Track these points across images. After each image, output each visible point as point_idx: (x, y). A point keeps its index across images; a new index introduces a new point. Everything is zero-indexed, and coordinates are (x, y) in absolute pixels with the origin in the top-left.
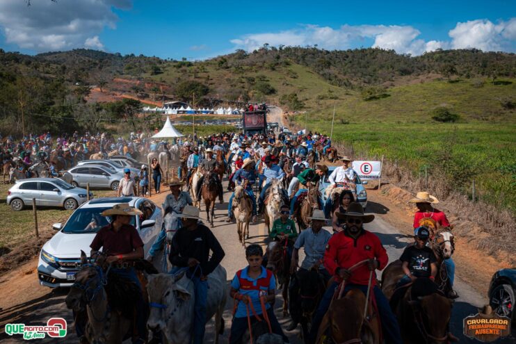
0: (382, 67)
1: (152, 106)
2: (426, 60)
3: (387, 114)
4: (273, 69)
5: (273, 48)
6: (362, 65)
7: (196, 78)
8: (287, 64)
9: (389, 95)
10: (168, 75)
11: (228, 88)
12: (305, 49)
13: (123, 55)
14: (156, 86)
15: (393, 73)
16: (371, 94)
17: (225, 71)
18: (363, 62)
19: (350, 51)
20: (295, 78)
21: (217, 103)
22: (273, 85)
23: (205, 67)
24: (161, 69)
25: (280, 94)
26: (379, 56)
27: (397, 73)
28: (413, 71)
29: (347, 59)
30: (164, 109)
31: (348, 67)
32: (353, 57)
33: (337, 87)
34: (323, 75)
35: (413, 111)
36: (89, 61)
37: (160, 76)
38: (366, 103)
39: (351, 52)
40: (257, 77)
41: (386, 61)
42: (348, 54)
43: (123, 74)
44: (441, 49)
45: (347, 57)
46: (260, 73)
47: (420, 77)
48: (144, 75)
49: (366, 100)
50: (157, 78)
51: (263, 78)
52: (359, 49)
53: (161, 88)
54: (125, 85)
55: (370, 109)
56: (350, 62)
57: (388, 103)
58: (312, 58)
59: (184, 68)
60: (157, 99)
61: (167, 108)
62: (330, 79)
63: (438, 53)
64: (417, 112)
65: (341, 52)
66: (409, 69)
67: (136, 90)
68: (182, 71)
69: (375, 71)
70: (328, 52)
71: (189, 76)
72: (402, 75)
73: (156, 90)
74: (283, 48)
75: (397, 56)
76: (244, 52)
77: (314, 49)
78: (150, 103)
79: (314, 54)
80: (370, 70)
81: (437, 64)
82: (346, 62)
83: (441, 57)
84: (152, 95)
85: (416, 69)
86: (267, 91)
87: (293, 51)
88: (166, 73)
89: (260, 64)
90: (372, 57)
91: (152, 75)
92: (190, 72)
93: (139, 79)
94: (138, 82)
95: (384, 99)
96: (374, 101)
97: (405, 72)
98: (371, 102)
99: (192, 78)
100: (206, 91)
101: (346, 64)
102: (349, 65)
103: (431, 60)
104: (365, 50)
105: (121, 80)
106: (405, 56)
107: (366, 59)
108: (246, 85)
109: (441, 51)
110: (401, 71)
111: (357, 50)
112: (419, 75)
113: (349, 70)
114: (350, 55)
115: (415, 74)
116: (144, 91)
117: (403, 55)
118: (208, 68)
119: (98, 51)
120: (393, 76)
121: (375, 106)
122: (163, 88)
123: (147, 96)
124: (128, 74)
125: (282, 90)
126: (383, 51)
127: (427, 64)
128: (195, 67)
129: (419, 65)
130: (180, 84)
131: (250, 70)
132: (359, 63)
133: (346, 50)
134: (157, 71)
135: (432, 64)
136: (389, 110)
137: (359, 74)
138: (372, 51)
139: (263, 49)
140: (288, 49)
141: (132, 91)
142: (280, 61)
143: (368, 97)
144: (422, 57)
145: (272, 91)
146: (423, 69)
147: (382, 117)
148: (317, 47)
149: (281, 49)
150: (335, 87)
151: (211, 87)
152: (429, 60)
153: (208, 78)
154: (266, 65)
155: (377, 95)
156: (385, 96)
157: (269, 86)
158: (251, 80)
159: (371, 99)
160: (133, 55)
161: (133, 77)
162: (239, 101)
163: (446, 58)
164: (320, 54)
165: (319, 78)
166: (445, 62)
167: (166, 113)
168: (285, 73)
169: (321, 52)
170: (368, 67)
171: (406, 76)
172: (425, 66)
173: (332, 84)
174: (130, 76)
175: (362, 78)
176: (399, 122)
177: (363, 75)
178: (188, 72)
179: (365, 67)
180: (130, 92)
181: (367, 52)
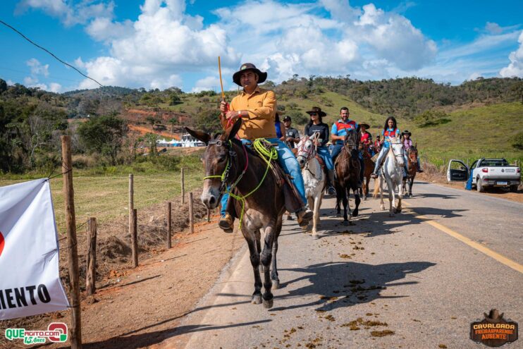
0: (420, 97)
1: (168, 139)
2: (467, 89)
3: (452, 142)
5: (303, 78)
6: (398, 95)
9: (450, 121)
10: (188, 105)
12: (337, 80)
13: (147, 90)
14: (174, 116)
15: (433, 102)
16: (427, 119)
18: (399, 92)
19: (384, 81)
20: (330, 106)
23: (230, 96)
24: (181, 99)
26: (416, 85)
27: (438, 102)
28: (455, 101)
29: (382, 90)
30: (182, 141)
31: (384, 98)
32: (388, 87)
33: (379, 115)
34: (361, 103)
35: (485, 138)
36: (113, 97)
37: (179, 106)
38: (421, 130)
39: (386, 82)
40: (288, 106)
41: (424, 91)
42: (382, 84)
43: (138, 105)
44: (482, 78)
45: (382, 87)
46: (291, 101)
47: (462, 106)
48: (161, 106)
49: (421, 127)
50: (176, 108)
52: (395, 79)
53: (180, 119)
54: (139, 116)
55: (428, 137)
56: (386, 92)
57: (450, 129)
58: (345, 88)
60: (175, 131)
61: (184, 140)
62: (369, 107)
63: (480, 81)
64: (491, 140)
65: (375, 82)
66: (450, 99)
67: (152, 121)
68: (204, 101)
69: (413, 101)
70: (361, 83)
71: (212, 106)
72: (443, 105)
73: (174, 122)
74: (314, 79)
75: (436, 85)
76: (273, 83)
77: (347, 79)
78: (167, 135)
79: (346, 85)
80: (407, 100)
81: (479, 93)
82: (381, 92)
83: (483, 85)
84: (169, 126)
85: (457, 98)
86: (300, 120)
87: (324, 81)
88: (186, 103)
90: (408, 86)
91: (171, 105)
92: (213, 102)
93: (156, 110)
94: (155, 113)
95: (444, 125)
96: (432, 128)
97: (445, 102)
98: (428, 128)
101: (381, 95)
102: (385, 95)
103: (472, 89)
104: (401, 79)
105: (135, 111)
106: (444, 85)
107: (402, 90)
109: (482, 80)
110: (441, 100)
111: (392, 80)
112: (461, 104)
113: (385, 100)
114: (385, 85)
115: (457, 103)
116: (160, 122)
117: (442, 85)
119: (124, 88)
120: (433, 106)
121: (433, 133)
122: (183, 119)
123: (164, 129)
124: (145, 104)
126: (420, 80)
127: (469, 93)
128: (219, 97)
129: (461, 94)
130: (200, 114)
132: (395, 93)
133: (380, 80)
134: (176, 101)
135: (474, 93)
136: (453, 137)
137: (397, 105)
138: (408, 81)
139: (292, 80)
140: (319, 80)
141: (148, 123)
143: (424, 123)
144: (462, 86)
146: (465, 98)
147: (446, 145)
148: (350, 78)
149: (311, 79)
150: (377, 115)
152: (470, 89)
154: (297, 93)
155: (434, 120)
156: (445, 121)
157: (301, 114)
159: (428, 124)
160: (157, 90)
161: (150, 108)
163: (489, 86)
164: (353, 84)
165: (357, 106)
166: (489, 90)
167: (183, 146)
168: (319, 101)
169: (354, 82)
170: (405, 97)
171: (448, 106)
172: (466, 95)
173: (373, 112)
174: (146, 107)
175: (400, 109)
176: (471, 152)
177: (401, 106)
178: (210, 101)
179: (401, 97)
180: (144, 123)
181: (404, 82)
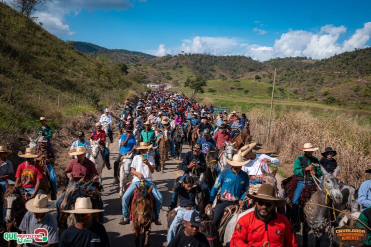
4: (174, 69)
7: (142, 71)
8: (181, 67)
11: (154, 76)
17: (154, 69)
21: (149, 82)
22: (171, 76)
25: (173, 80)
51: (168, 73)
59: (138, 67)
89: (169, 66)
99: (140, 72)
100: (145, 77)
108: (161, 76)
118: (148, 67)
125: (175, 78)
131: (165, 69)
142: (178, 66)
145: (171, 79)
151: (147, 76)
153: (147, 72)
158: (163, 74)
162: (157, 81)
